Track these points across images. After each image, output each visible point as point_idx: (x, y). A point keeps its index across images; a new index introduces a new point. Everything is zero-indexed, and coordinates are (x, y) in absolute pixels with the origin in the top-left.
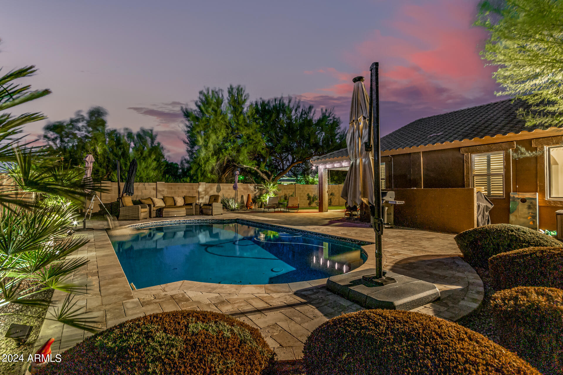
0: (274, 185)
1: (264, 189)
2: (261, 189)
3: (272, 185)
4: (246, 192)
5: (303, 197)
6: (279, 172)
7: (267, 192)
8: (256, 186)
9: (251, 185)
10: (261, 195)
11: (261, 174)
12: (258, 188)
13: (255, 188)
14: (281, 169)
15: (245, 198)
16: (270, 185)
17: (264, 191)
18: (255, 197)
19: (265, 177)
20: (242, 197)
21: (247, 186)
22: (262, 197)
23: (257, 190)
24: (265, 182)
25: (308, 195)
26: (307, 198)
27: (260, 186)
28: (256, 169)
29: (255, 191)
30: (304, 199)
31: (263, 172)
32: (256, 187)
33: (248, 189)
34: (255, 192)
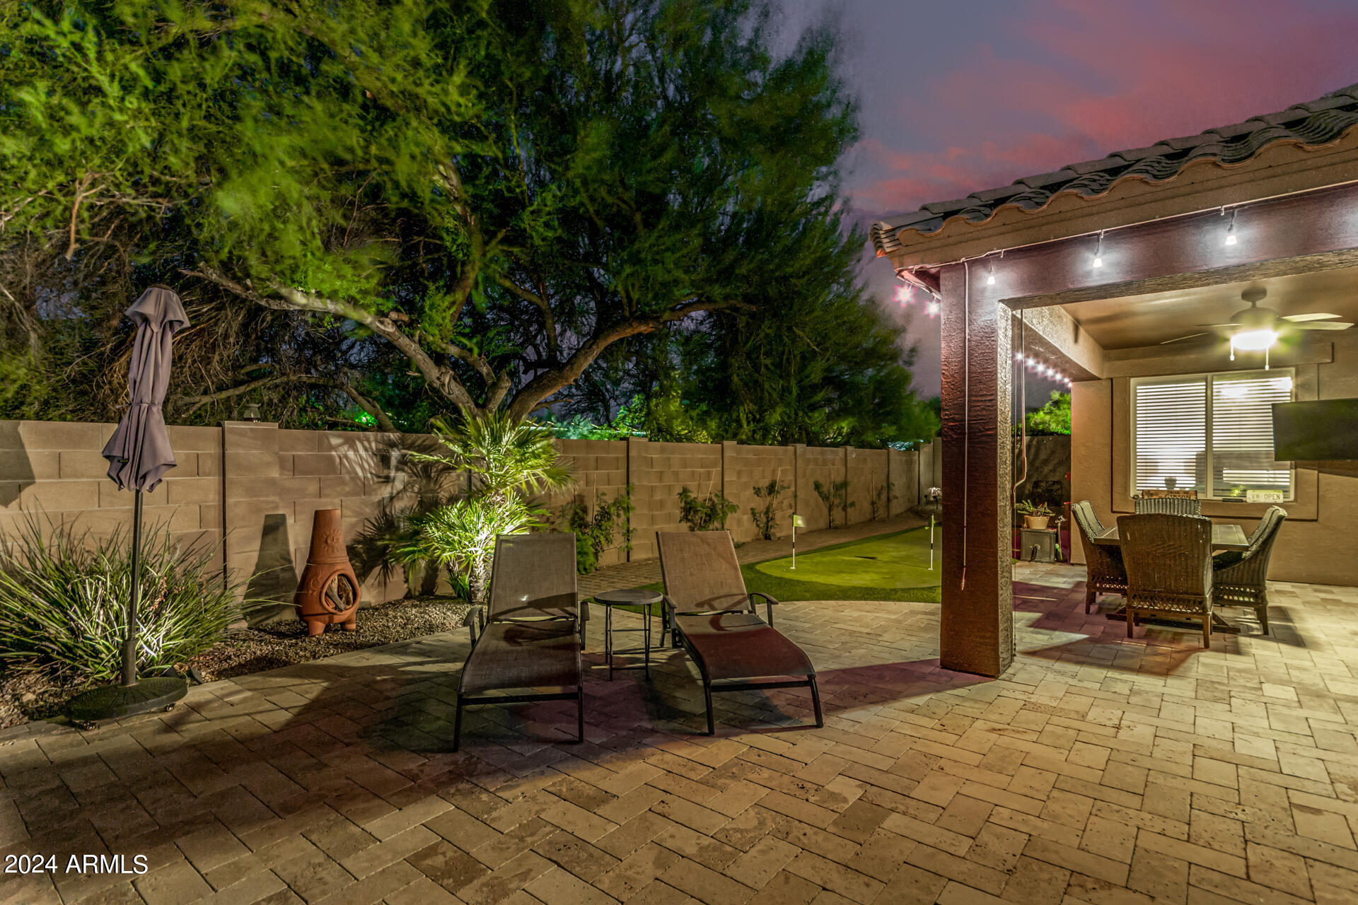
0: (523, 442)
1: (448, 469)
2: (427, 467)
3: (508, 438)
4: (313, 488)
5: (662, 504)
6: (530, 376)
7: (474, 492)
8: (392, 445)
9: (351, 443)
10: (429, 507)
11: (432, 372)
12: (403, 463)
13: (385, 460)
14: (539, 363)
15: (297, 536)
16: (496, 440)
17: (449, 484)
18: (387, 524)
19: (456, 392)
20: (273, 528)
21: (323, 445)
22: (433, 532)
23: (400, 478)
24: (456, 423)
25: (685, 491)
26: (678, 513)
27: (424, 449)
28: (390, 329)
29: (387, 480)
30: (669, 518)
31: (439, 358)
32: (395, 454)
33: (329, 468)
34: (386, 491)
